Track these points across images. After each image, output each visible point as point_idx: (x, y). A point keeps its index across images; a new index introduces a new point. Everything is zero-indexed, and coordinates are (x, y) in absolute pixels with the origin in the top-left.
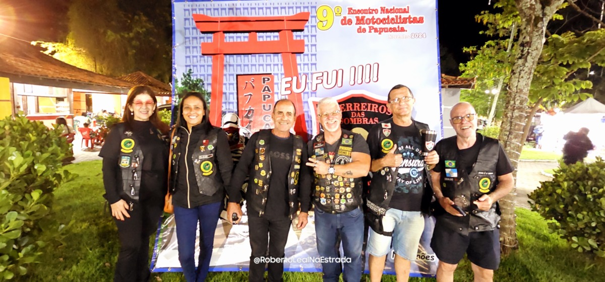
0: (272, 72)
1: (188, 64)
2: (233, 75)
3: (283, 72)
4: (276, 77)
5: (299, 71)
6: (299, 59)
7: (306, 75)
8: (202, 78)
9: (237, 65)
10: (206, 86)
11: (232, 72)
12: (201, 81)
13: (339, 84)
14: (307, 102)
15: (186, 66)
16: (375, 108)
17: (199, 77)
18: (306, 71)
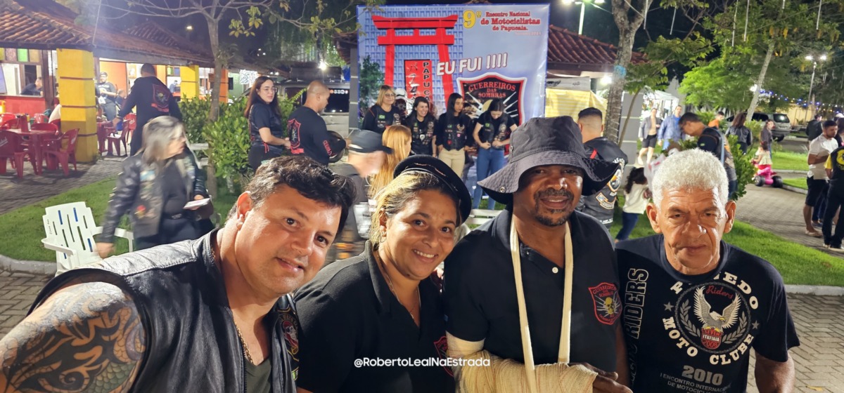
0: (430, 59)
1: (368, 51)
2: (401, 60)
3: (438, 58)
4: (433, 62)
5: (450, 58)
6: (450, 49)
7: (455, 60)
8: (378, 62)
9: (403, 53)
10: (381, 68)
11: (400, 58)
12: (377, 64)
13: (479, 68)
14: (456, 81)
15: (366, 53)
16: (503, 87)
17: (375, 61)
18: (455, 58)
